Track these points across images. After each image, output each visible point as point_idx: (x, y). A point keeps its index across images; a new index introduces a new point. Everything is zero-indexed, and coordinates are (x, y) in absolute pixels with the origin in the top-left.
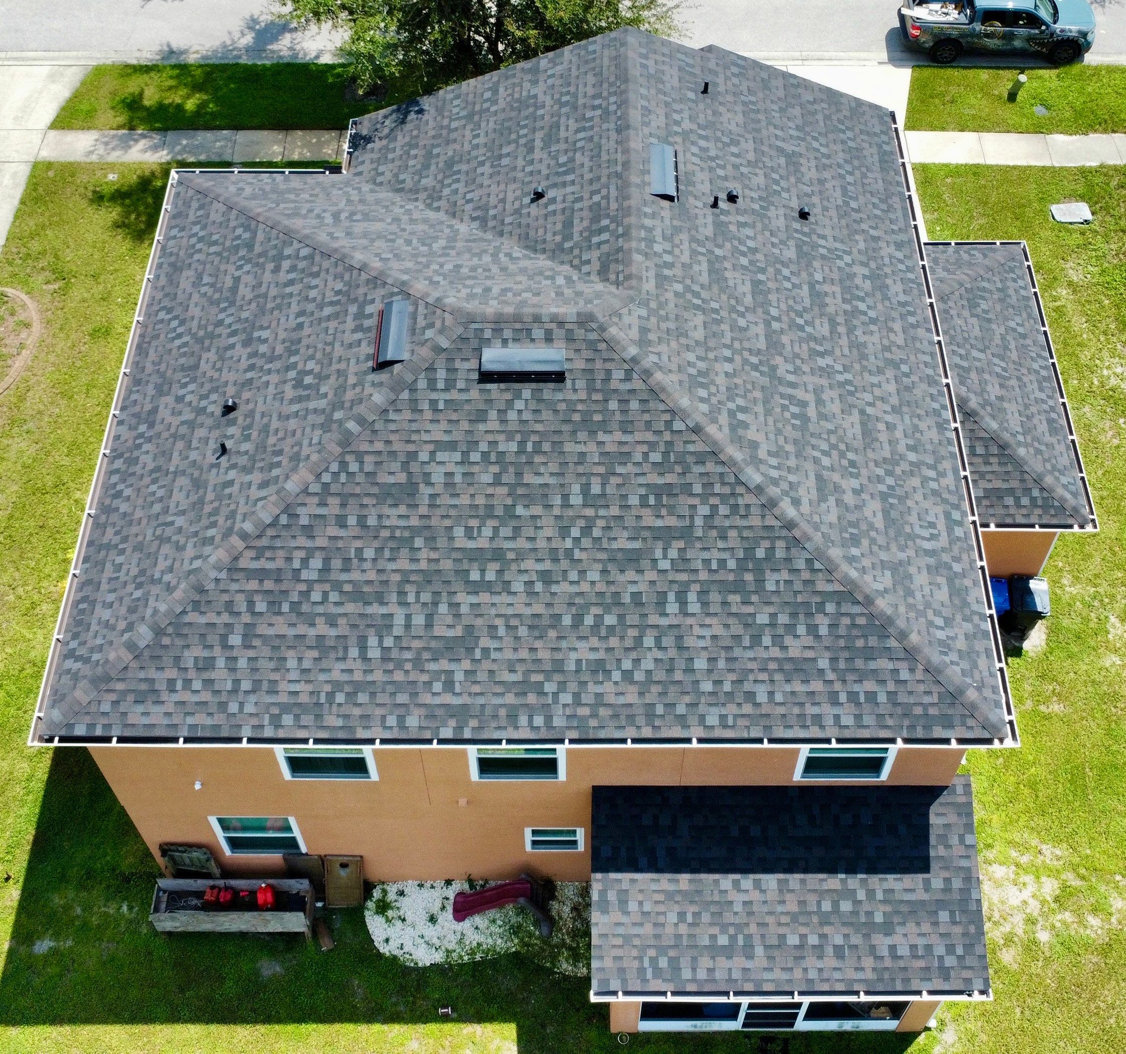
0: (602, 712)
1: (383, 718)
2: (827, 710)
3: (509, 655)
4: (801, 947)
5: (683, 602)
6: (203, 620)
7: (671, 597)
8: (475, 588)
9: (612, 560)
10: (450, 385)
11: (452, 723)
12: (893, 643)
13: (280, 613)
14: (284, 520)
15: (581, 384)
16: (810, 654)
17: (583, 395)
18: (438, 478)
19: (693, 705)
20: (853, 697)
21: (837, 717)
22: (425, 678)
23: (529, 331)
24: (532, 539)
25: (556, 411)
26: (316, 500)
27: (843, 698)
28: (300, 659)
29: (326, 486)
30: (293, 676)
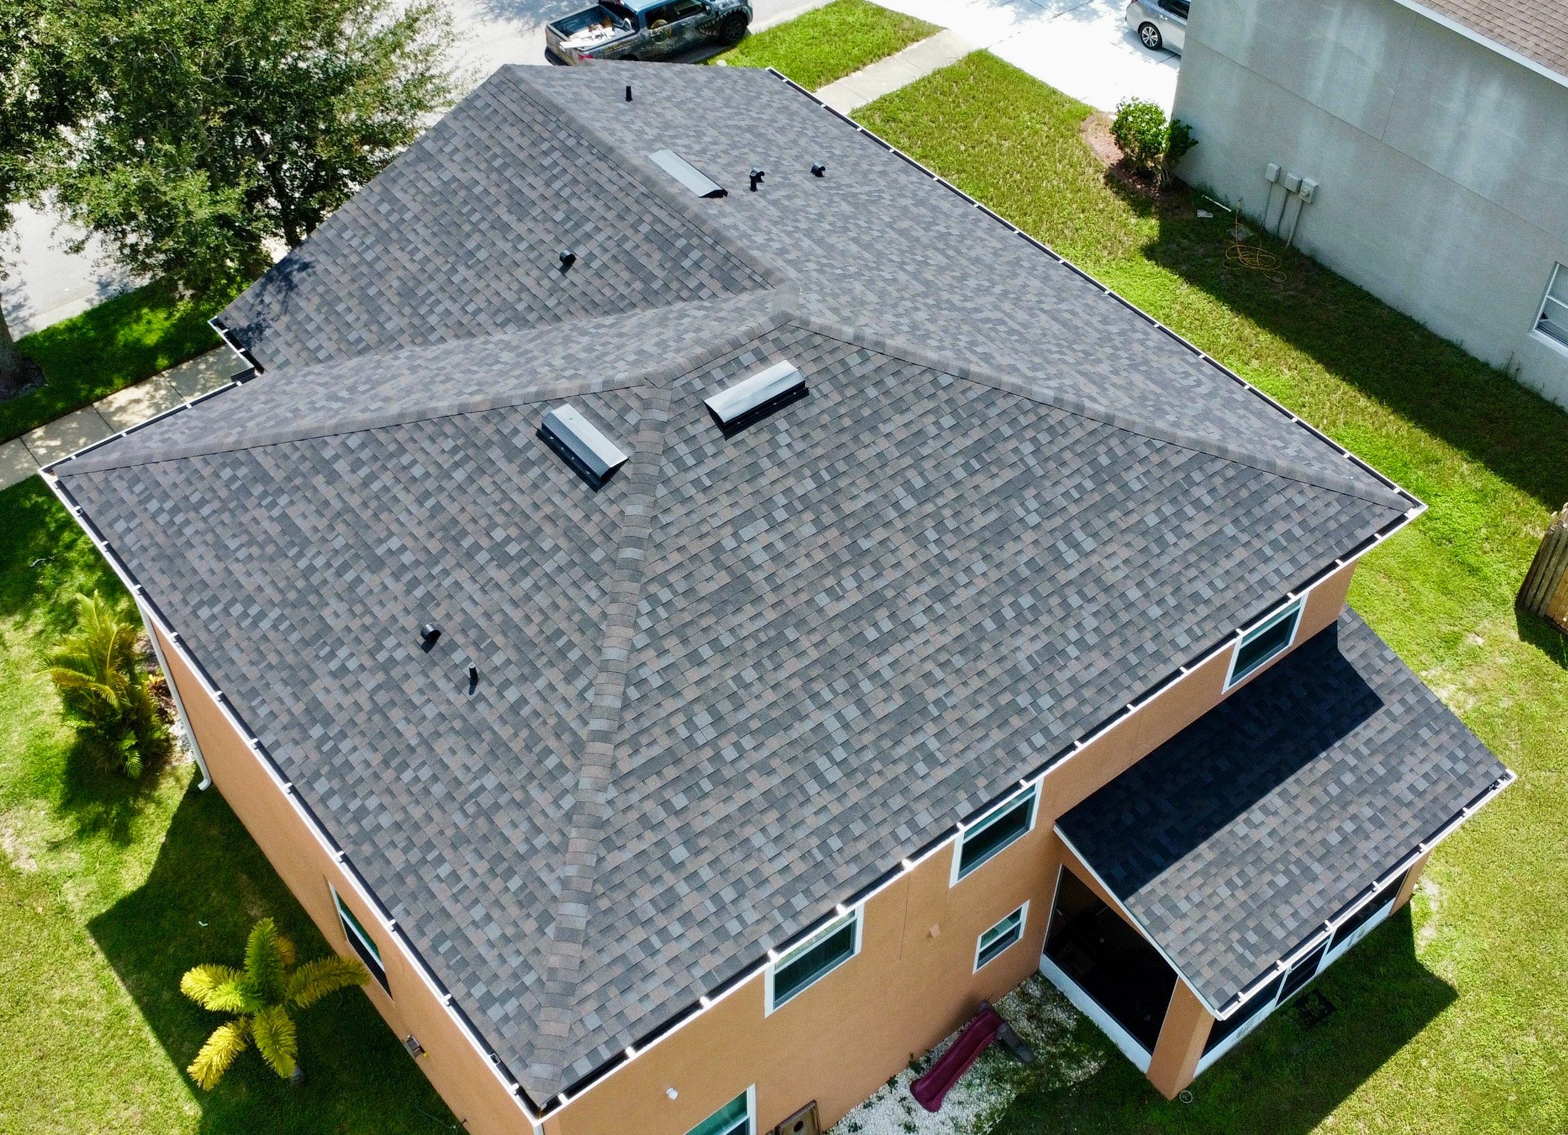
0: (1088, 693)
1: (893, 834)
2: (1264, 570)
4: (1345, 839)
5: (1076, 546)
6: (626, 855)
7: (1062, 546)
8: (881, 646)
10: (699, 455)
11: (962, 795)
12: (1269, 478)
13: (705, 795)
14: (633, 693)
15: (826, 387)
16: (1214, 528)
17: (836, 398)
18: (759, 557)
19: (1157, 636)
20: (1275, 545)
21: (1277, 571)
22: (902, 767)
23: (737, 360)
24: (898, 564)
26: (651, 653)
27: (1268, 551)
28: (763, 830)
30: (770, 851)
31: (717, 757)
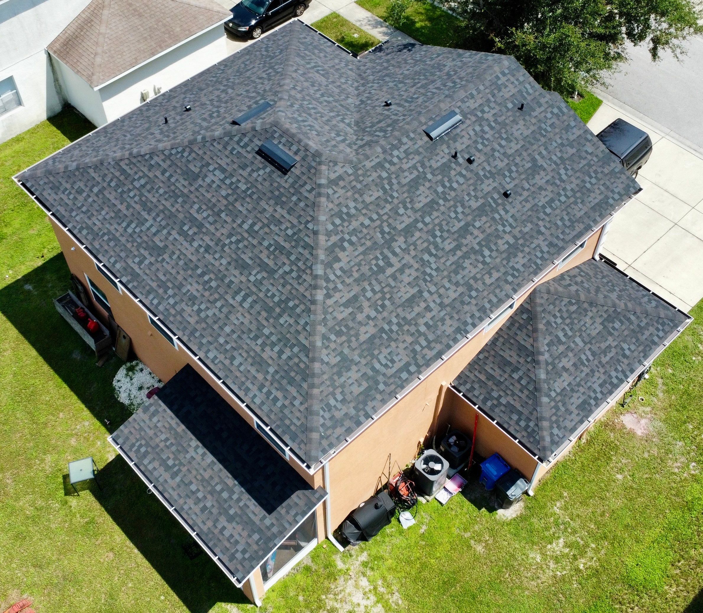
1: (111, 256)
2: (254, 389)
3: (169, 268)
4: (193, 493)
5: (244, 299)
6: (93, 174)
7: (243, 293)
9: (236, 261)
10: (246, 145)
11: (129, 278)
13: (116, 191)
14: (147, 157)
15: (291, 180)
16: (270, 362)
17: (287, 186)
18: (208, 180)
20: (269, 393)
21: (255, 396)
22: (136, 253)
23: (292, 144)
24: (217, 229)
25: (272, 185)
26: (163, 157)
27: (265, 390)
28: (107, 213)
29: (171, 154)
30: (100, 217)
31: (130, 190)
